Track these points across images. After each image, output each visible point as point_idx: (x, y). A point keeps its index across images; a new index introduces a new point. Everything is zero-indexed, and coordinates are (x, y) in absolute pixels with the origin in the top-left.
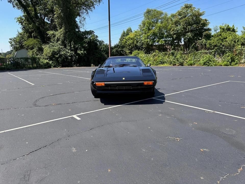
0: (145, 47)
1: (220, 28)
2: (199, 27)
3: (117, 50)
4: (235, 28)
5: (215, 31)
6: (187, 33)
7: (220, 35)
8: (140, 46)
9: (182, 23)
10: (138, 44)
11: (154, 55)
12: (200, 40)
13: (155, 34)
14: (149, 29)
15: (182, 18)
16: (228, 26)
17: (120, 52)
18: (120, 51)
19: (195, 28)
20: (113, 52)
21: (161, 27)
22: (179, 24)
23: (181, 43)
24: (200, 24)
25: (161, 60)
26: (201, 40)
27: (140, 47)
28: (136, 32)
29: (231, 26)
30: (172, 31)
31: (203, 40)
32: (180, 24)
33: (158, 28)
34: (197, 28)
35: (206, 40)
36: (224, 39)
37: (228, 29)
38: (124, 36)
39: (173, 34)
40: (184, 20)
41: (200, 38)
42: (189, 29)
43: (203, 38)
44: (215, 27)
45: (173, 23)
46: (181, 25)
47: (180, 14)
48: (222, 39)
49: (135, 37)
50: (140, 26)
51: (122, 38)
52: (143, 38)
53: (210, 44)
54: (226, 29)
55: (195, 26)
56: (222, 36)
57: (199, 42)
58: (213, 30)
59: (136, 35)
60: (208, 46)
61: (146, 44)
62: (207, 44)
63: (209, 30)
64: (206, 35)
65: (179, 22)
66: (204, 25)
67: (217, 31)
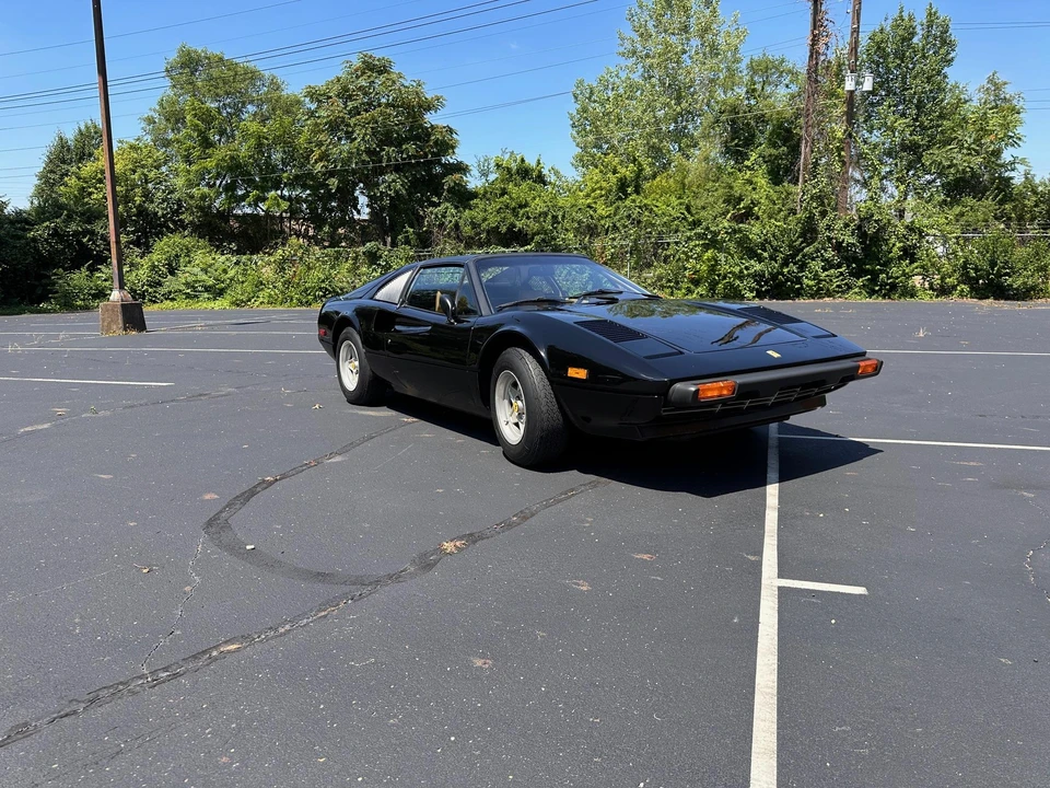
0: (191, 223)
1: (498, 166)
2: (426, 155)
3: (55, 229)
4: (545, 172)
5: (485, 174)
6: (382, 174)
7: (504, 192)
8: (164, 216)
9: (358, 133)
10: (157, 208)
11: (284, 260)
12: (436, 205)
13: (235, 167)
14: (206, 143)
15: (356, 112)
16: (523, 160)
17: (79, 242)
18: (76, 233)
19: (414, 157)
20: (34, 240)
21: (264, 138)
22: (347, 132)
23: (359, 212)
24: (428, 141)
25: (323, 281)
26: (439, 205)
27: (166, 222)
28: (132, 147)
29: (531, 162)
30: (316, 162)
31: (447, 208)
32: (353, 132)
33: (252, 142)
34: (421, 157)
35: (456, 208)
36: (521, 206)
37: (524, 173)
38: (63, 162)
39: (324, 174)
40: (366, 119)
41: (435, 199)
42: (389, 160)
43: (447, 200)
44: (482, 160)
45: (316, 124)
46: (355, 139)
47: (345, 94)
48: (514, 209)
49: (135, 172)
50: (150, 121)
51: (52, 172)
52: (180, 182)
53: (474, 225)
54: (518, 172)
55: (411, 147)
56: (511, 198)
57: (432, 213)
58: (475, 172)
59: (137, 165)
60: (467, 230)
61: (200, 208)
62: (461, 223)
63: (461, 168)
64: (453, 187)
65: (348, 125)
66: (446, 146)
67: (492, 177)
